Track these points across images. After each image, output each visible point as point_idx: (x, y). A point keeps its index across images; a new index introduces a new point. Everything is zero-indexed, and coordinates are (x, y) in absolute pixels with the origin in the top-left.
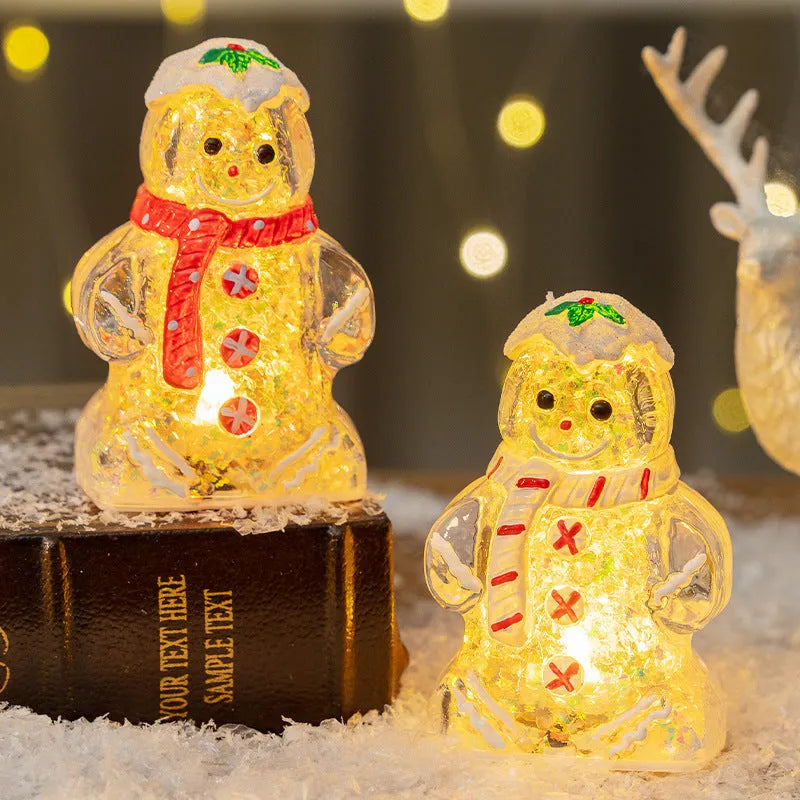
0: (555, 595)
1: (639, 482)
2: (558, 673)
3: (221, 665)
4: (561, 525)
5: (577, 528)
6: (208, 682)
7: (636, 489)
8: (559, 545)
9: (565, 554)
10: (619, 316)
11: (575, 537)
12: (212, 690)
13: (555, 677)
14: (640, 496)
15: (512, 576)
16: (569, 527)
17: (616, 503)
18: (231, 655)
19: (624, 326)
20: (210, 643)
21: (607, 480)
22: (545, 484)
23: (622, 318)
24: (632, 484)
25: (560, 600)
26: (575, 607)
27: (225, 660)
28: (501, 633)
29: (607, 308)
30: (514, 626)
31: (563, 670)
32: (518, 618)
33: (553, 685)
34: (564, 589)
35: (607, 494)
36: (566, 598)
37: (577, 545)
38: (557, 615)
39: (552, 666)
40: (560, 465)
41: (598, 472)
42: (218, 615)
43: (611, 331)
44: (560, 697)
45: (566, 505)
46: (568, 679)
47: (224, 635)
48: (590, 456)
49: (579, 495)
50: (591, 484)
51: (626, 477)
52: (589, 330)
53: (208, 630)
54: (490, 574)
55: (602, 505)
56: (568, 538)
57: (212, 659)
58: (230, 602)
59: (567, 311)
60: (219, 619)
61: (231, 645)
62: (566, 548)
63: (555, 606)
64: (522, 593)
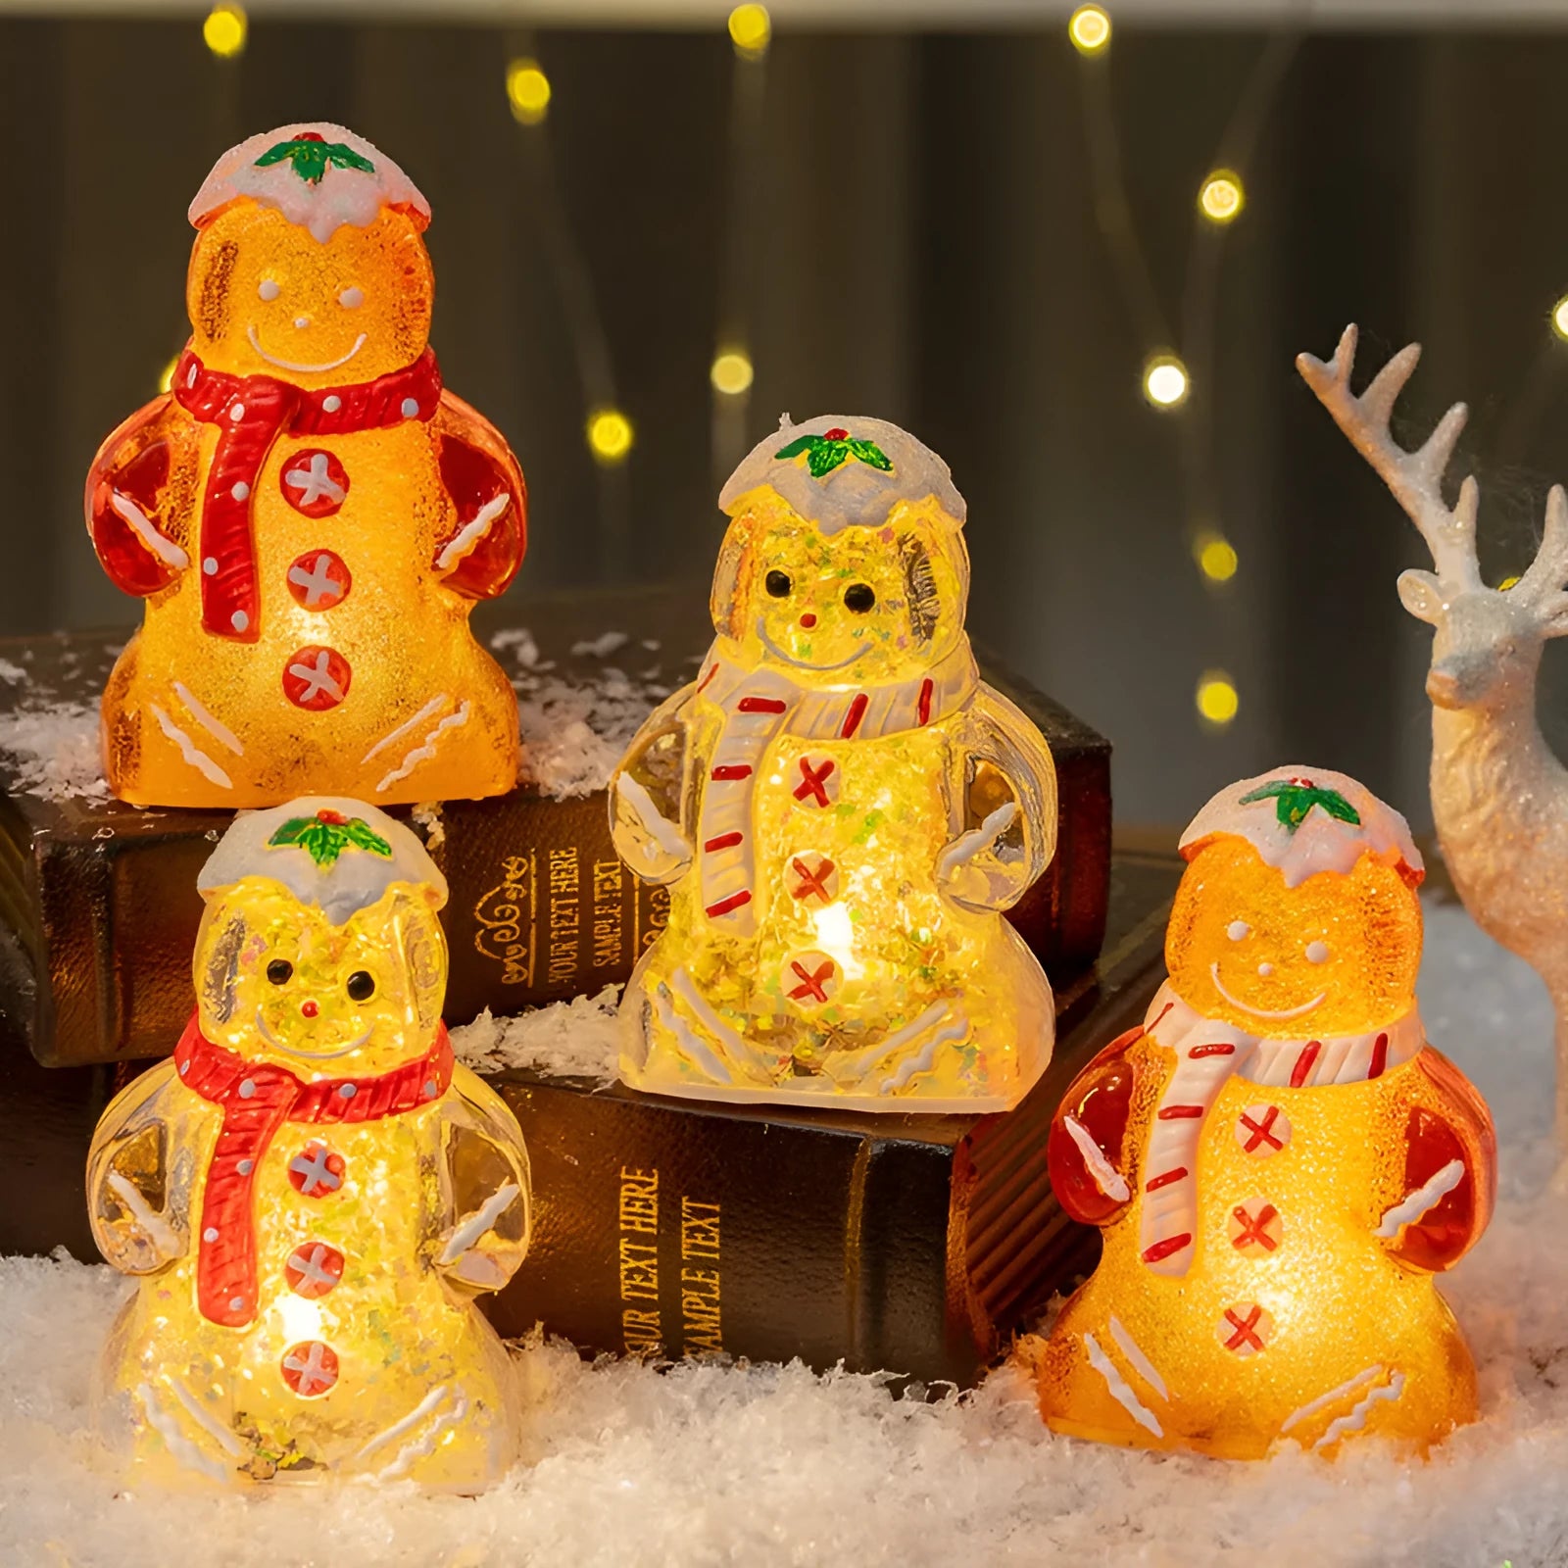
3: (703, 1307)
6: (687, 1327)
9: (809, 806)
12: (694, 1339)
18: (716, 1296)
20: (688, 1274)
21: (870, 700)
27: (709, 1302)
28: (721, 919)
33: (798, 993)
37: (828, 795)
40: (799, 677)
41: (858, 688)
42: (700, 1236)
47: (708, 1267)
53: (685, 1254)
54: (704, 835)
57: (691, 1297)
58: (717, 1220)
60: (700, 1242)
61: (716, 1282)
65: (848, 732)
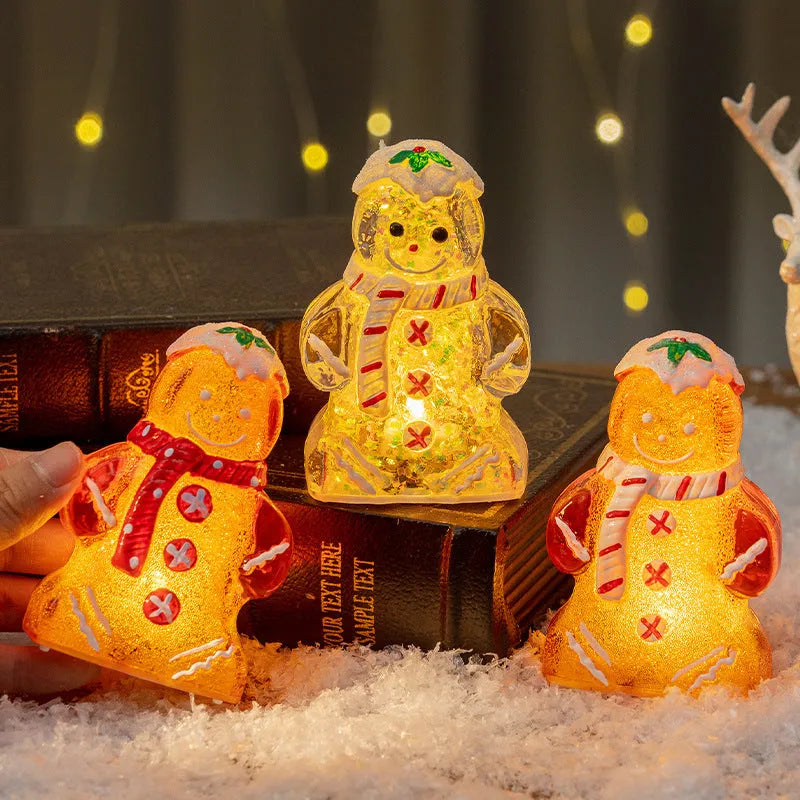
0: (411, 377)
1: (469, 288)
2: (415, 435)
3: (365, 615)
4: (413, 324)
5: (426, 325)
6: (356, 626)
7: (468, 292)
8: (412, 339)
9: (416, 345)
10: (447, 161)
11: (425, 333)
12: (360, 633)
13: (414, 438)
14: (471, 298)
15: (378, 365)
16: (419, 326)
17: (454, 304)
18: (372, 610)
19: (452, 169)
20: (357, 598)
21: (447, 288)
22: (400, 294)
23: (449, 162)
24: (465, 289)
25: (415, 381)
26: (427, 385)
27: (368, 613)
28: (370, 408)
29: (436, 154)
30: (380, 402)
31: (419, 433)
32: (383, 396)
33: (411, 444)
34: (418, 371)
35: (447, 298)
36: (420, 378)
37: (427, 339)
38: (412, 392)
39: (410, 430)
41: (439, 282)
42: (363, 578)
43: (443, 173)
44: (417, 452)
45: (416, 308)
46: (423, 439)
47: (368, 594)
48: (431, 270)
49: (426, 301)
50: (434, 291)
51: (460, 283)
52: (428, 174)
53: (356, 588)
55: (444, 307)
56: (419, 333)
57: (358, 610)
58: (372, 570)
59: (408, 159)
60: (363, 581)
61: (372, 602)
62: (418, 341)
63: (411, 385)
64: (385, 377)
65: (436, 305)
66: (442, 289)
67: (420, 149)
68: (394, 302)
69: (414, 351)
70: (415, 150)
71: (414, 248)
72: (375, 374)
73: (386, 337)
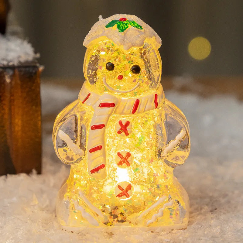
0: (119, 154)
1: (154, 101)
2: (122, 190)
4: (120, 123)
5: (128, 123)
7: (153, 104)
8: (120, 132)
9: (123, 136)
10: (139, 26)
11: (127, 128)
13: (121, 192)
14: (155, 107)
15: (99, 148)
16: (124, 124)
17: (144, 111)
19: (143, 30)
22: (113, 105)
23: (141, 27)
24: (151, 102)
25: (122, 157)
26: (129, 159)
29: (133, 22)
30: (101, 171)
31: (124, 188)
32: (103, 166)
34: (124, 152)
35: (140, 107)
36: (124, 155)
38: (120, 164)
39: (119, 187)
41: (135, 98)
43: (138, 33)
44: (124, 200)
45: (122, 113)
46: (127, 192)
48: (130, 91)
49: (128, 109)
50: (133, 103)
51: (148, 99)
52: (128, 33)
56: (124, 128)
59: (116, 25)
62: (123, 133)
63: (119, 160)
64: (104, 155)
65: (134, 112)
66: (138, 102)
67: (124, 19)
68: (109, 109)
69: (121, 139)
70: (120, 20)
71: (121, 78)
72: (98, 153)
73: (104, 131)
